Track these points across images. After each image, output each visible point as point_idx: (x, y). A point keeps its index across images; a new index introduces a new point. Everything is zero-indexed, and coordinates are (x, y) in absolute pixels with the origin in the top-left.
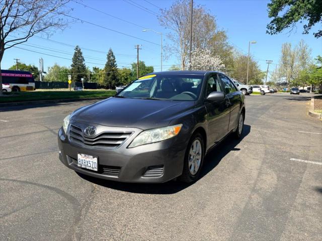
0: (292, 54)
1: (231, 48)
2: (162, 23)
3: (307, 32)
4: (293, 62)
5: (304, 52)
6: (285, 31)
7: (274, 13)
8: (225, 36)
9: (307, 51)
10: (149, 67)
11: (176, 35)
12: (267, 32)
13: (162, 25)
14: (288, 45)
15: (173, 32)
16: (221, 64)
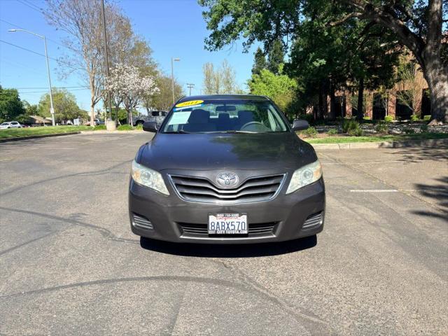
0: (216, 77)
1: (155, 66)
2: (50, 20)
3: (247, 51)
4: (218, 86)
5: (228, 74)
6: (226, 47)
7: (215, 23)
8: (146, 49)
9: (231, 73)
10: (8, 91)
11: (77, 42)
12: (206, 47)
13: (50, 24)
14: (210, 66)
15: (72, 37)
16: (154, 87)
